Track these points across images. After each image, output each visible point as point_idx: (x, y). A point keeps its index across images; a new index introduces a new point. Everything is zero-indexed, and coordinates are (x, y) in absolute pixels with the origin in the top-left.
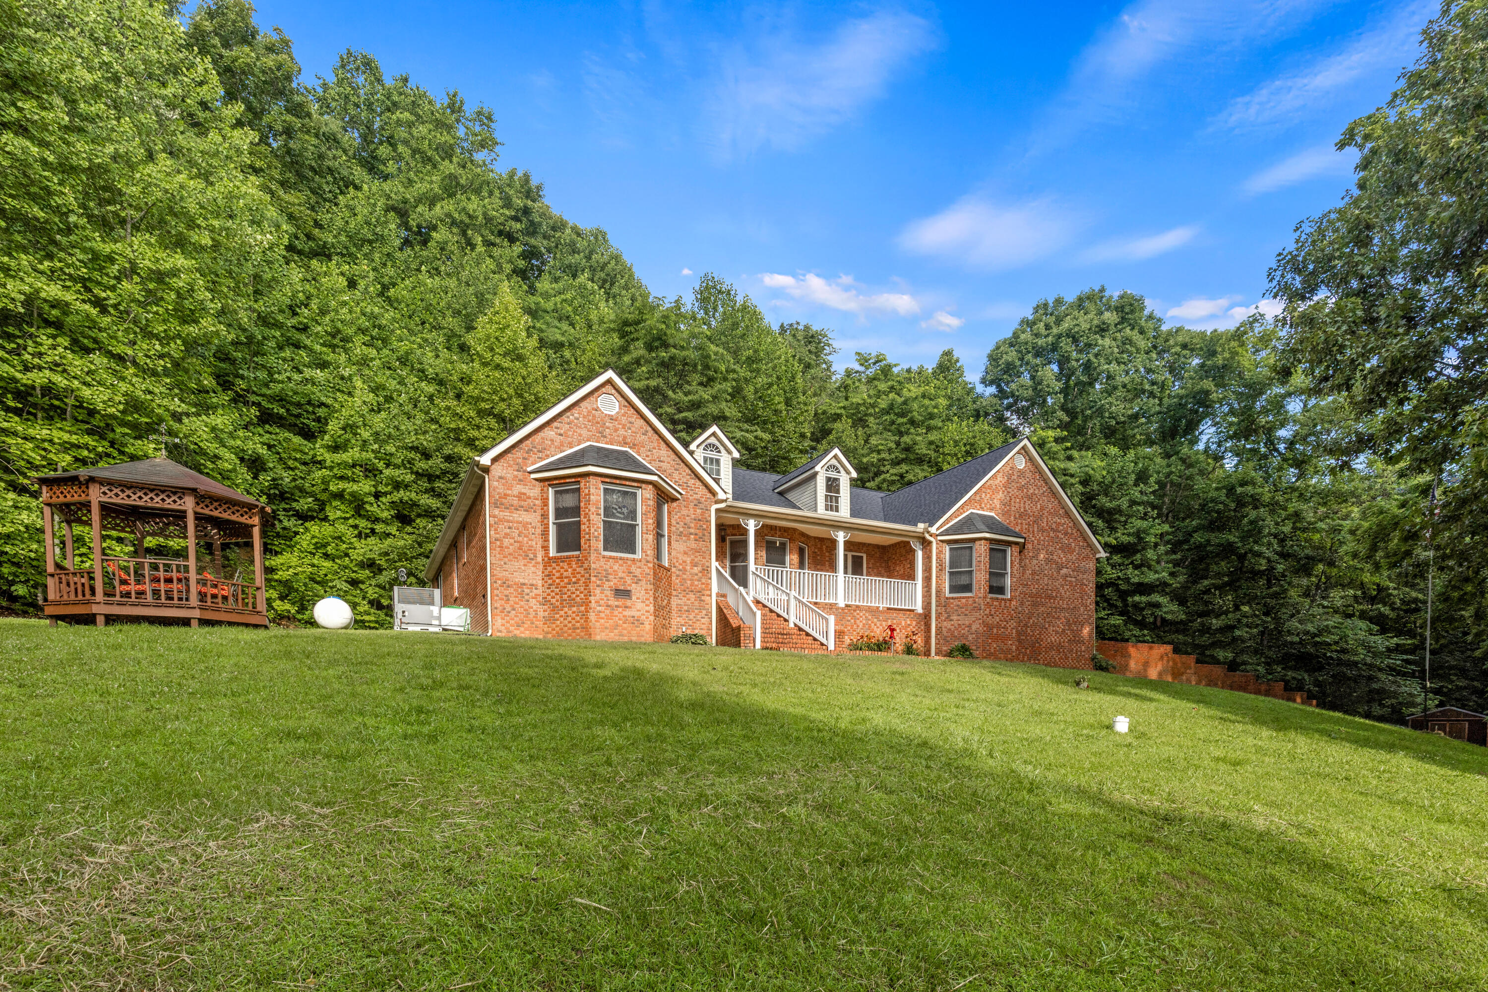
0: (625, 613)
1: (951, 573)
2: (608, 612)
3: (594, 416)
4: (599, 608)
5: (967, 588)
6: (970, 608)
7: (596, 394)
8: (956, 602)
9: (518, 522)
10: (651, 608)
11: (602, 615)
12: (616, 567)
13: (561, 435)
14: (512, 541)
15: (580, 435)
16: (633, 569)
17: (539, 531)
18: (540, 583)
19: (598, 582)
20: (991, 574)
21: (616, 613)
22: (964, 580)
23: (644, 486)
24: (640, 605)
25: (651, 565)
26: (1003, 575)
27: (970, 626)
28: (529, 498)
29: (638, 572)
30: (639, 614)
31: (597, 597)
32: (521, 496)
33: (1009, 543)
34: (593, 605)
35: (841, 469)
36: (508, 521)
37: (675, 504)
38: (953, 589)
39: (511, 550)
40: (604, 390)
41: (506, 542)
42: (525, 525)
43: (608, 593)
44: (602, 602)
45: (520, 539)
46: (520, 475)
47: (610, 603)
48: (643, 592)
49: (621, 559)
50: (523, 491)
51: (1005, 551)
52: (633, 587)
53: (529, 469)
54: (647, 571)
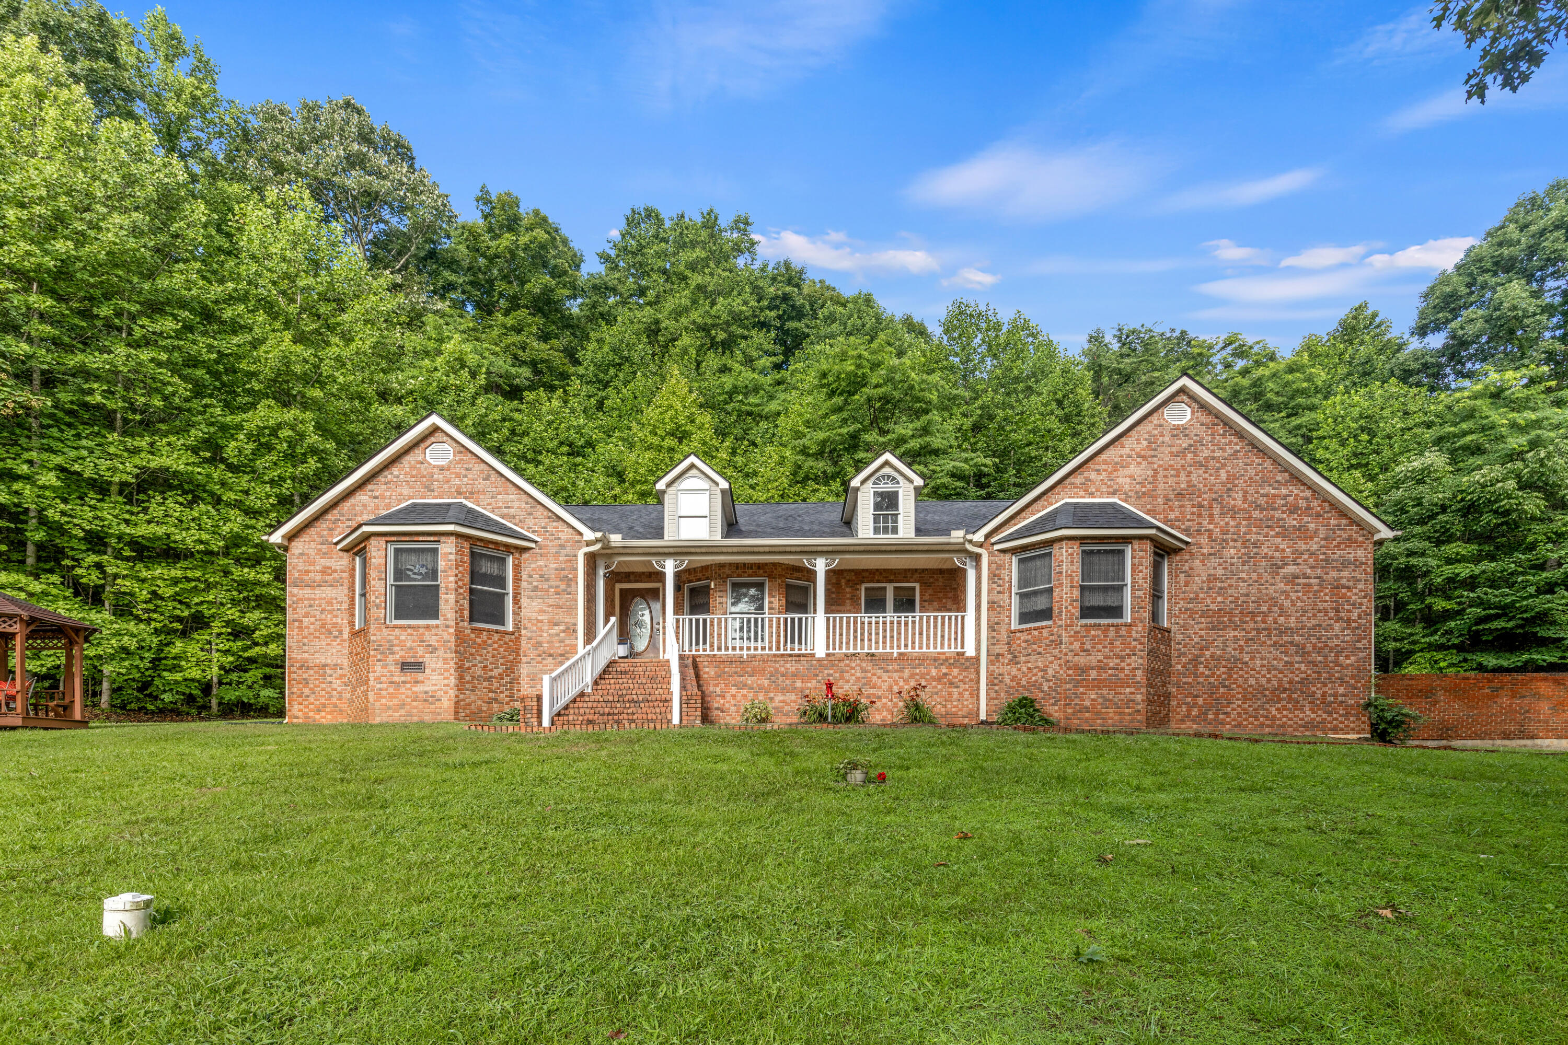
0: (414, 689)
1: (1022, 596)
2: (391, 689)
3: (419, 471)
4: (378, 686)
5: (1046, 614)
6: (1045, 642)
7: (422, 446)
8: (1024, 636)
9: (320, 599)
10: (452, 681)
11: (384, 693)
12: (403, 637)
13: (376, 498)
14: (313, 620)
15: (401, 494)
16: (427, 636)
17: (345, 605)
18: (346, 663)
19: (379, 656)
20: (1083, 588)
21: (403, 689)
22: (1041, 603)
23: (443, 539)
24: (435, 679)
25: (452, 630)
26: (1120, 589)
27: (1045, 670)
28: (335, 571)
29: (433, 640)
30: (434, 688)
31: (378, 674)
32: (325, 571)
33: (1127, 540)
34: (371, 682)
35: (900, 478)
36: (309, 599)
37: (526, 555)
38: (1025, 617)
39: (312, 630)
40: (433, 439)
41: (306, 621)
42: (329, 602)
43: (393, 667)
44: (384, 678)
45: (323, 616)
46: (324, 548)
47: (395, 678)
48: (440, 663)
49: (410, 626)
50: (328, 564)
51: (1121, 552)
52: (427, 659)
53: (335, 541)
54: (446, 637)
